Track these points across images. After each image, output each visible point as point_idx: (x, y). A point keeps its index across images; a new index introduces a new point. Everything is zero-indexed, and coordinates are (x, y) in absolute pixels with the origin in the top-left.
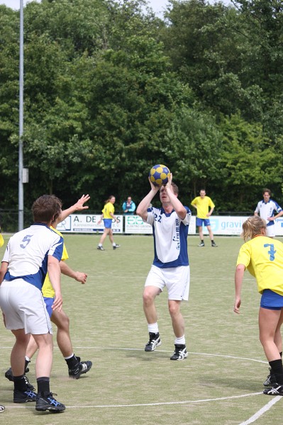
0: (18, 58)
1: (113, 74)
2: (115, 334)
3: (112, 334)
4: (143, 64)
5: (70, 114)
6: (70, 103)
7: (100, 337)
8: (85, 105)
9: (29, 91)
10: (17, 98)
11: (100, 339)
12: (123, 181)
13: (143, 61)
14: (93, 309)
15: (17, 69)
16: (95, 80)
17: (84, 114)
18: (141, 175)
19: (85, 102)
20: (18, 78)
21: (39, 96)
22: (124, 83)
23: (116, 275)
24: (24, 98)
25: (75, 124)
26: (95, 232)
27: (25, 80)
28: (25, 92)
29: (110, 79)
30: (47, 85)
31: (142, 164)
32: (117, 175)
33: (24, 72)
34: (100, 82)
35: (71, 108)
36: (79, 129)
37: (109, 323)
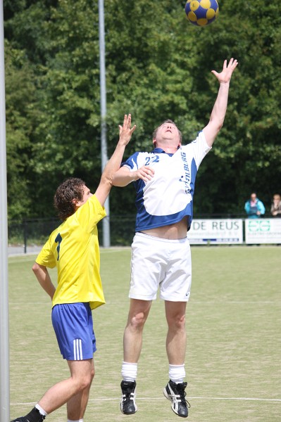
0: (97, 12)
1: (227, 28)
2: (227, 378)
3: (222, 378)
4: (267, 14)
5: (169, 86)
6: (169, 70)
7: (207, 384)
8: (188, 73)
9: (112, 56)
10: (97, 67)
11: (207, 387)
12: (241, 173)
13: (267, 9)
14: (198, 346)
15: (96, 27)
16: (202, 35)
17: (188, 85)
18: (267, 164)
19: (189, 69)
20: (96, 38)
21: (130, 63)
22: (241, 38)
23: (232, 300)
24: (107, 65)
25: (178, 99)
26: (205, 243)
27: (107, 40)
28: (107, 57)
29: (223, 34)
30: (138, 48)
31: (268, 149)
32: (234, 166)
33: (106, 31)
34: (212, 39)
35: (170, 78)
36: (184, 106)
37: (219, 364)
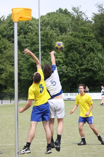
0: (38, 36)
1: (73, 41)
2: (76, 137)
3: (75, 137)
4: (84, 37)
5: (58, 57)
6: (58, 52)
8: (63, 53)
9: (43, 48)
10: (38, 51)
11: (71, 139)
12: (78, 80)
14: (68, 128)
15: (38, 40)
16: (67, 43)
17: (63, 56)
18: (84, 78)
19: (64, 52)
20: (39, 43)
21: (47, 50)
22: (77, 44)
23: (76, 115)
24: (41, 51)
25: (60, 60)
26: (68, 99)
27: (41, 44)
28: (41, 49)
29: (72, 43)
30: (49, 46)
31: (84, 74)
32: (76, 78)
33: (41, 41)
34: (69, 44)
35: (58, 54)
36: (62, 62)
37: (74, 133)
